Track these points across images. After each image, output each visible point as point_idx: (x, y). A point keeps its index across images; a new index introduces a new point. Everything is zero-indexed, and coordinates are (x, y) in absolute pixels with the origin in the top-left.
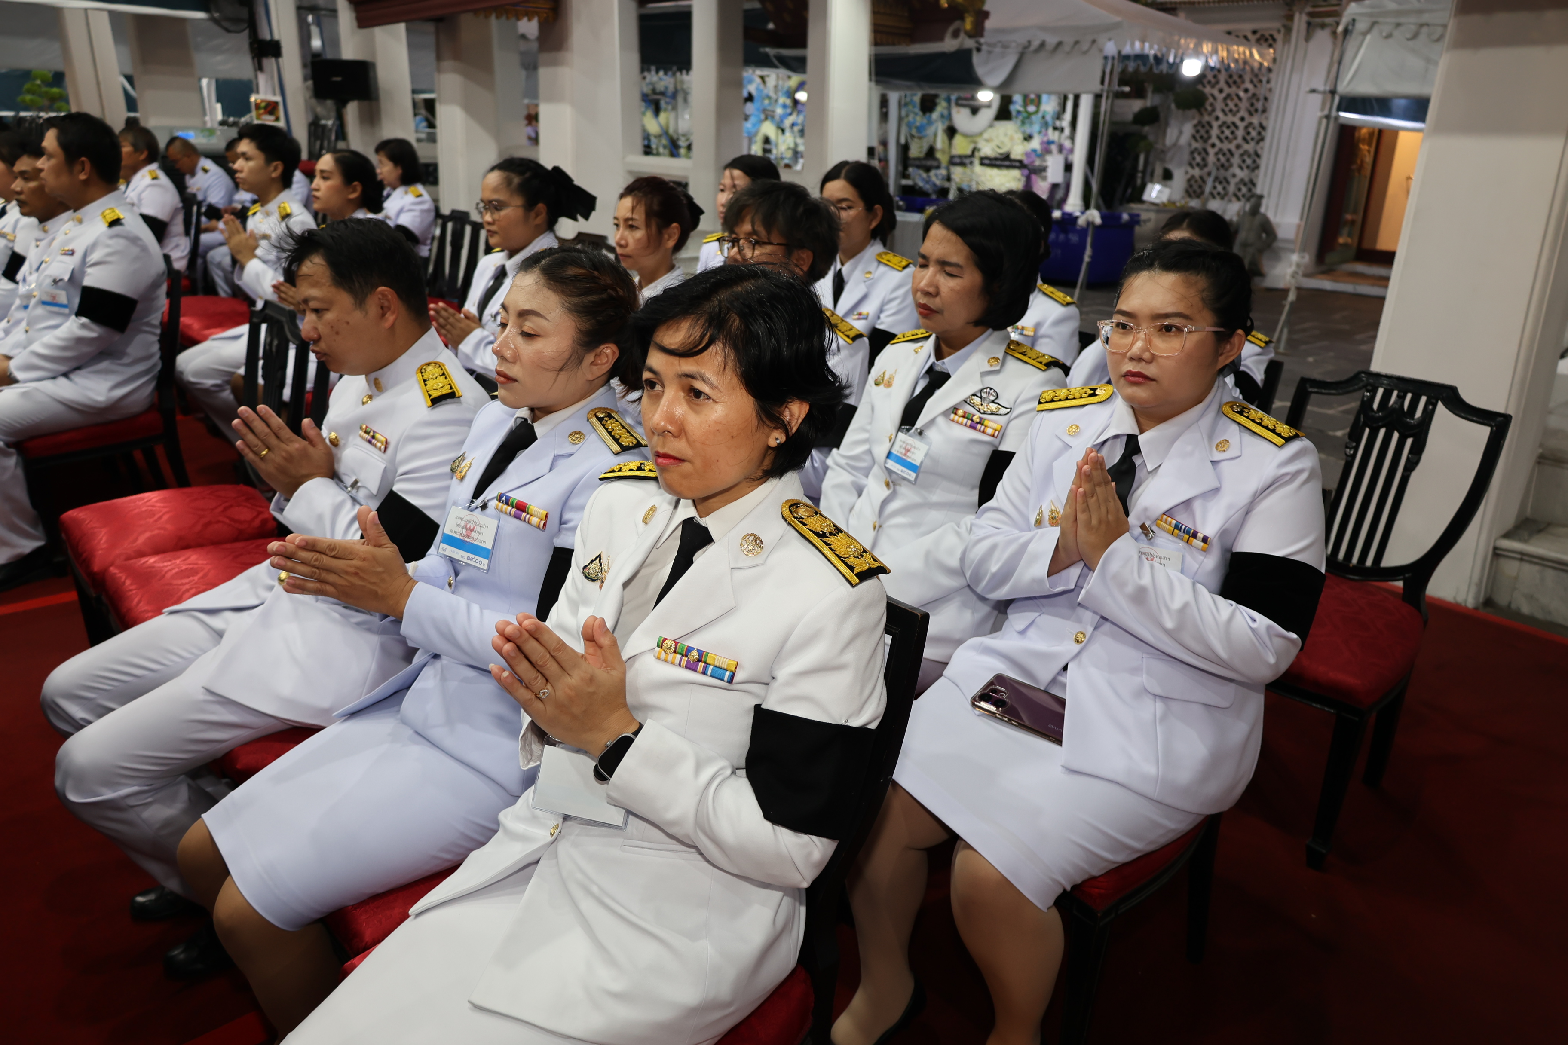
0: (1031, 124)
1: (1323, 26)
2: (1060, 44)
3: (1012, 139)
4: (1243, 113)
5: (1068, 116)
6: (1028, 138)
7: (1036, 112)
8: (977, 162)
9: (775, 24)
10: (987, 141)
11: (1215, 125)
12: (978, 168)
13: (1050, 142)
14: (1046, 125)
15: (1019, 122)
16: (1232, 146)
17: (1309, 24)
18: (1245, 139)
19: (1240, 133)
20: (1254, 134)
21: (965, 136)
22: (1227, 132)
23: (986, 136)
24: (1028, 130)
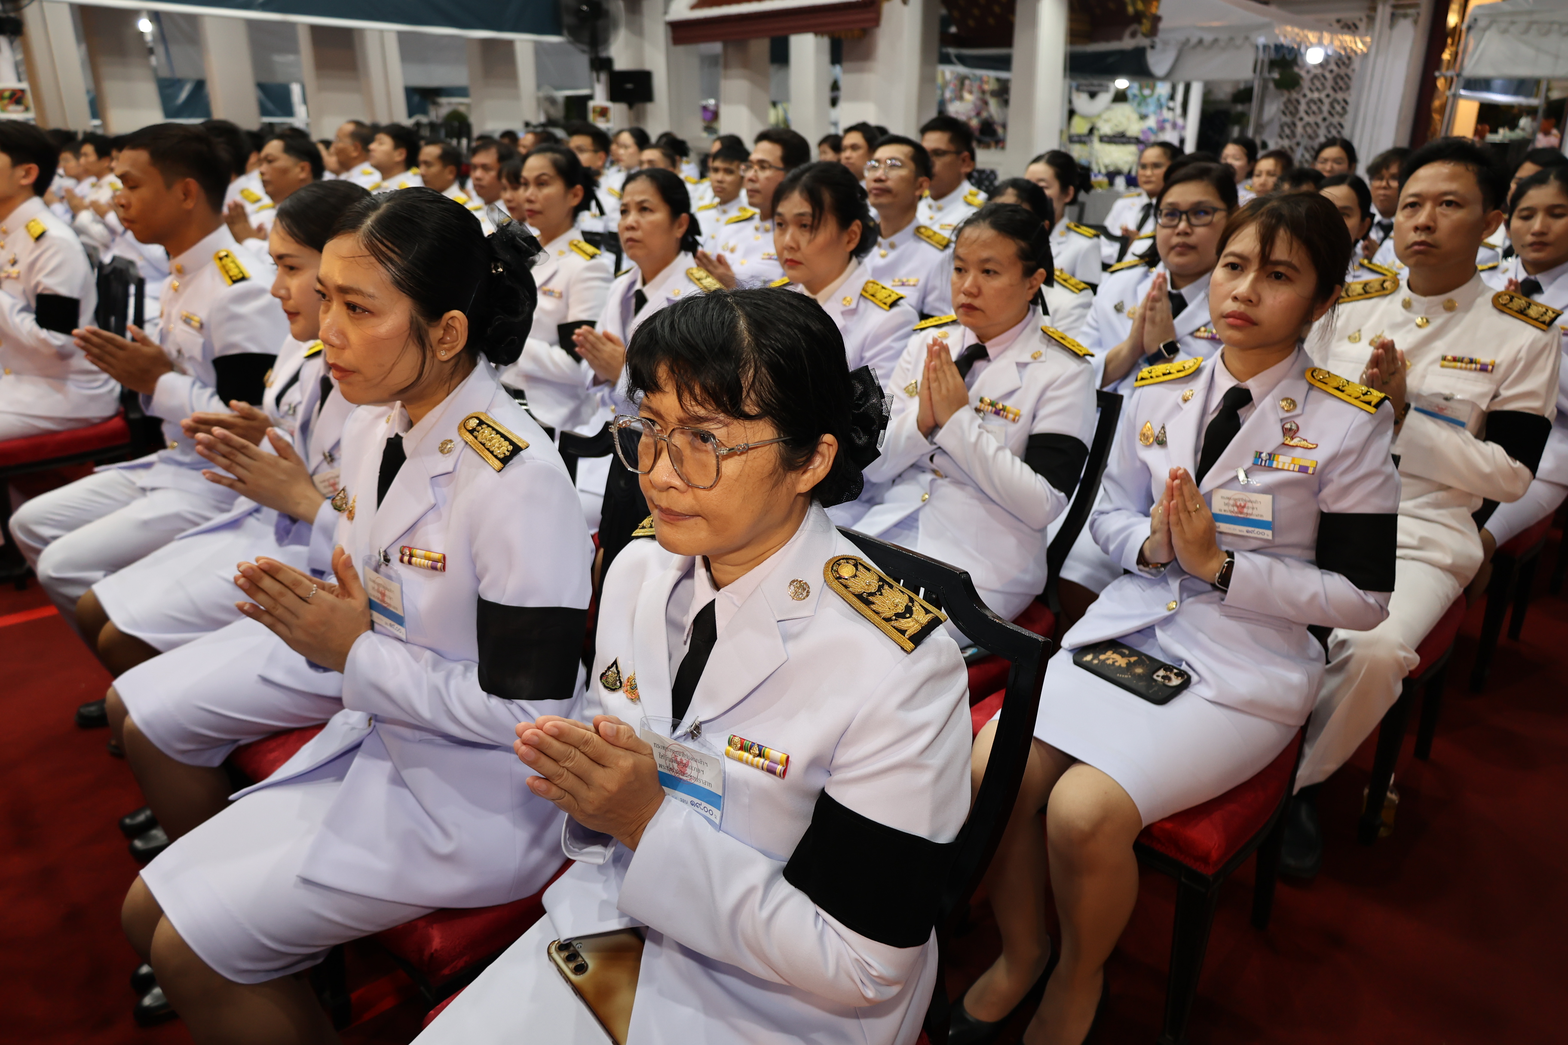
0: (1147, 105)
1: (1405, 16)
2: (1216, 41)
3: (1129, 119)
4: (1329, 91)
5: (1179, 97)
6: (1143, 117)
7: (1151, 95)
8: (1095, 140)
9: (958, 28)
10: (1107, 121)
11: (1303, 101)
12: (1097, 145)
13: (1164, 121)
14: (1160, 106)
15: (1135, 104)
16: (1319, 120)
17: (1393, 15)
18: (1330, 113)
19: (1326, 108)
20: (1338, 108)
21: (1084, 117)
22: (1314, 108)
23: (1105, 116)
24: (1144, 110)
